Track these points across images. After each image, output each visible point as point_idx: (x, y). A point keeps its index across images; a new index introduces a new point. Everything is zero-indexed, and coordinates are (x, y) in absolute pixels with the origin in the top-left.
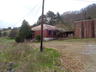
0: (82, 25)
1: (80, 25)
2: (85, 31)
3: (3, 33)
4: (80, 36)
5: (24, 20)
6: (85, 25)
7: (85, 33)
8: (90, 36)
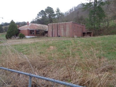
0: (52, 27)
1: (51, 27)
2: (54, 32)
3: (4, 28)
4: (51, 36)
5: (12, 20)
6: (53, 27)
7: (54, 33)
8: (56, 36)
